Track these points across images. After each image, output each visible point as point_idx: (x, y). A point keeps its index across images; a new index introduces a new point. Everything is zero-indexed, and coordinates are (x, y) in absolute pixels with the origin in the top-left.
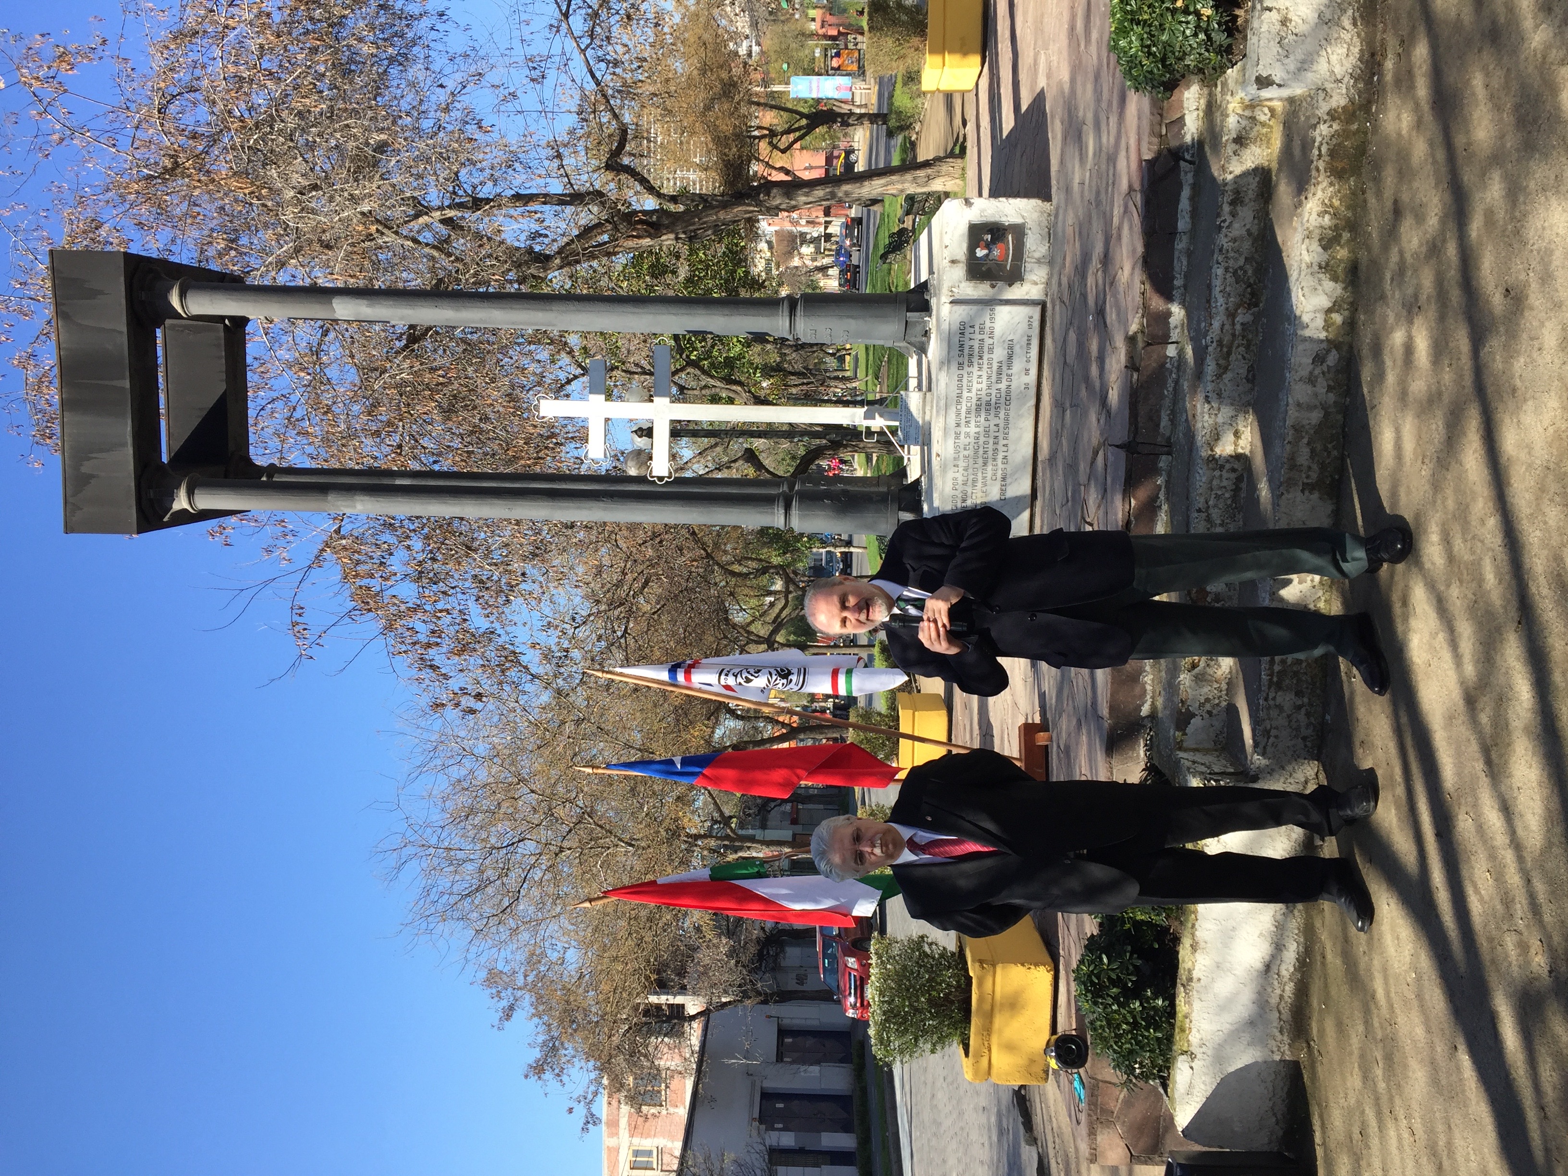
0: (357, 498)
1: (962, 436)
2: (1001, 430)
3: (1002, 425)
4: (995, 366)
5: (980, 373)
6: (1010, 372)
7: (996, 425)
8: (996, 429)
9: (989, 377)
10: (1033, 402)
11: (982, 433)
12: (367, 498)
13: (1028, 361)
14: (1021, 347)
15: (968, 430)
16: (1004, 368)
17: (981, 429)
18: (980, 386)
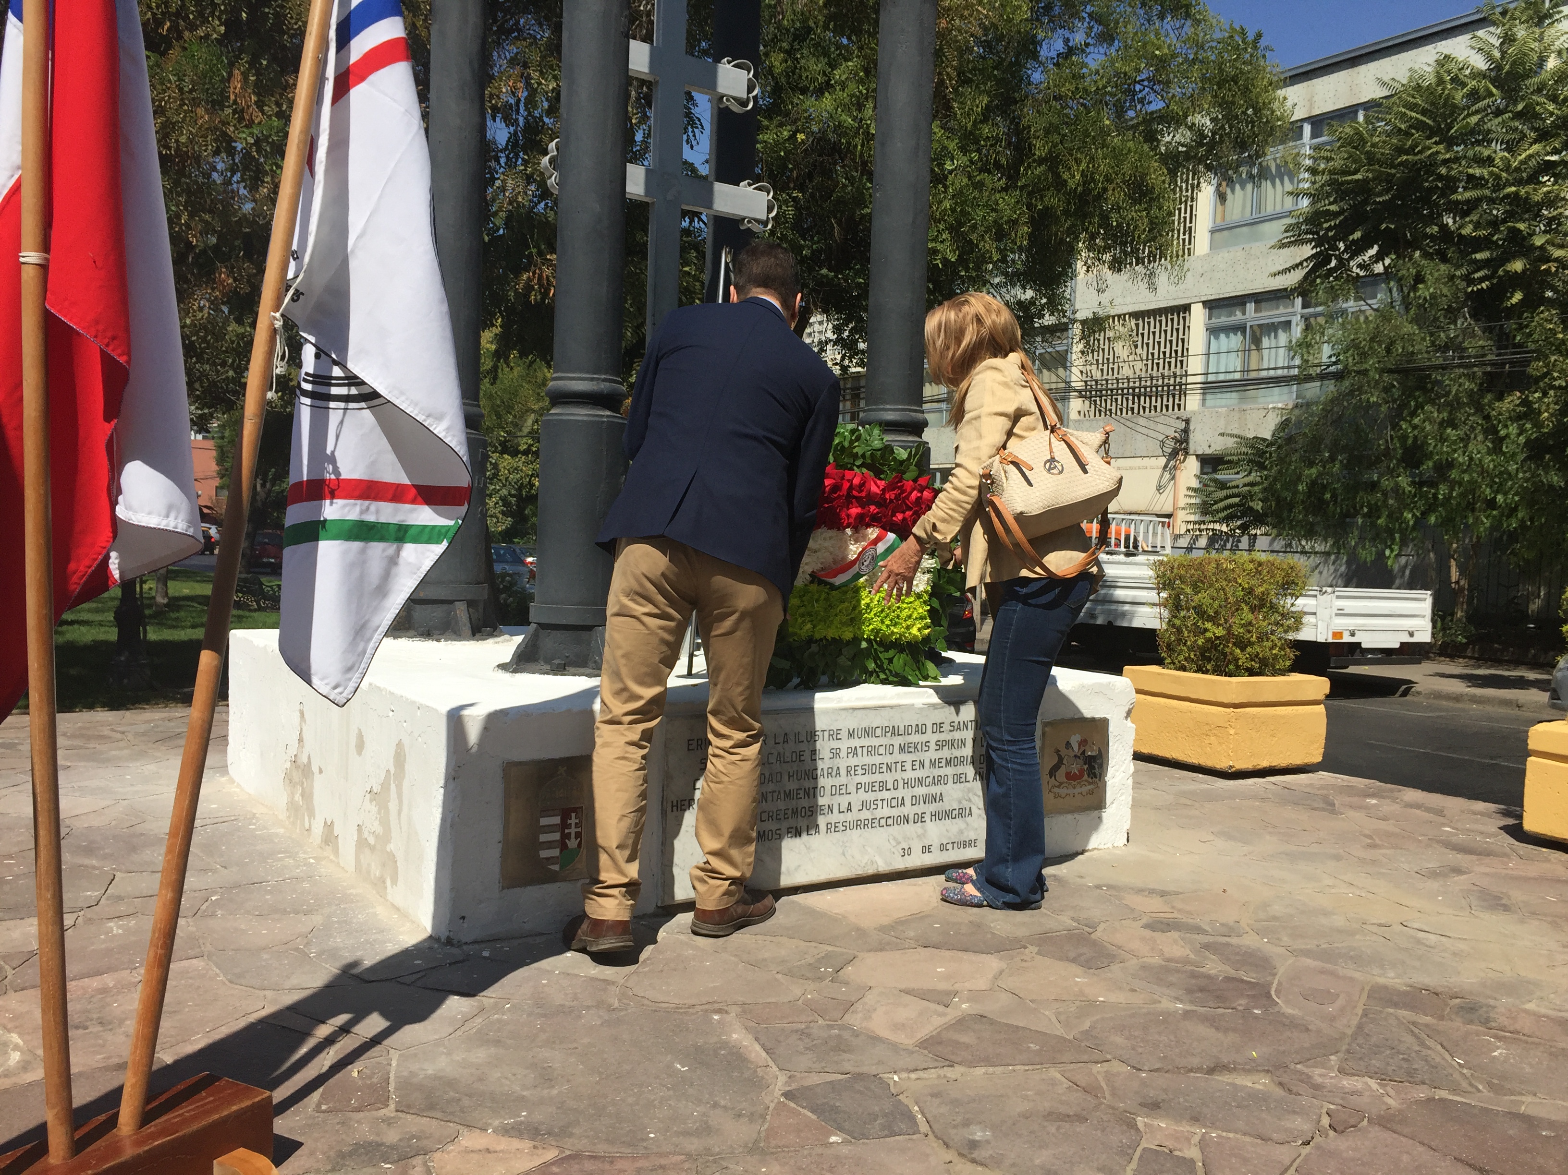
1: (834, 744)
2: (842, 818)
3: (849, 817)
4: (935, 790)
5: (927, 764)
6: (927, 818)
7: (849, 809)
8: (844, 807)
9: (920, 782)
10: (883, 867)
11: (837, 781)
13: (943, 848)
14: (961, 832)
15: (843, 754)
16: (933, 807)
17: (843, 779)
18: (908, 766)
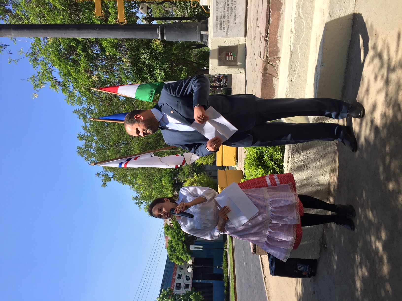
0: (11, 31)
12: (14, 31)
